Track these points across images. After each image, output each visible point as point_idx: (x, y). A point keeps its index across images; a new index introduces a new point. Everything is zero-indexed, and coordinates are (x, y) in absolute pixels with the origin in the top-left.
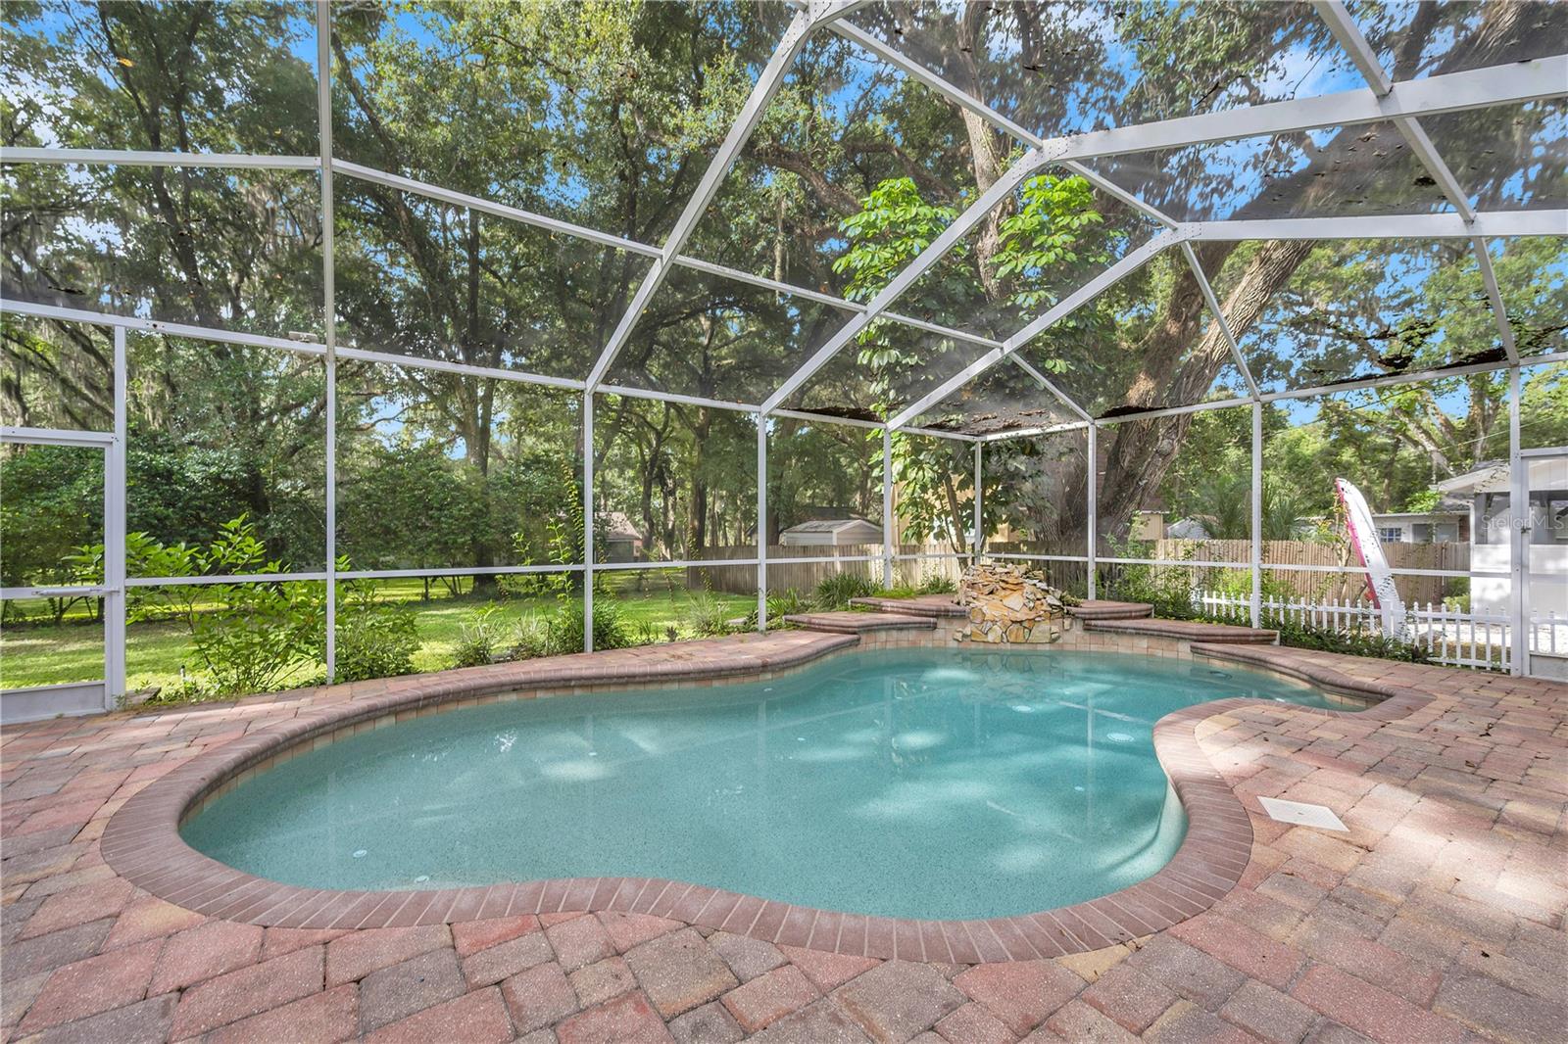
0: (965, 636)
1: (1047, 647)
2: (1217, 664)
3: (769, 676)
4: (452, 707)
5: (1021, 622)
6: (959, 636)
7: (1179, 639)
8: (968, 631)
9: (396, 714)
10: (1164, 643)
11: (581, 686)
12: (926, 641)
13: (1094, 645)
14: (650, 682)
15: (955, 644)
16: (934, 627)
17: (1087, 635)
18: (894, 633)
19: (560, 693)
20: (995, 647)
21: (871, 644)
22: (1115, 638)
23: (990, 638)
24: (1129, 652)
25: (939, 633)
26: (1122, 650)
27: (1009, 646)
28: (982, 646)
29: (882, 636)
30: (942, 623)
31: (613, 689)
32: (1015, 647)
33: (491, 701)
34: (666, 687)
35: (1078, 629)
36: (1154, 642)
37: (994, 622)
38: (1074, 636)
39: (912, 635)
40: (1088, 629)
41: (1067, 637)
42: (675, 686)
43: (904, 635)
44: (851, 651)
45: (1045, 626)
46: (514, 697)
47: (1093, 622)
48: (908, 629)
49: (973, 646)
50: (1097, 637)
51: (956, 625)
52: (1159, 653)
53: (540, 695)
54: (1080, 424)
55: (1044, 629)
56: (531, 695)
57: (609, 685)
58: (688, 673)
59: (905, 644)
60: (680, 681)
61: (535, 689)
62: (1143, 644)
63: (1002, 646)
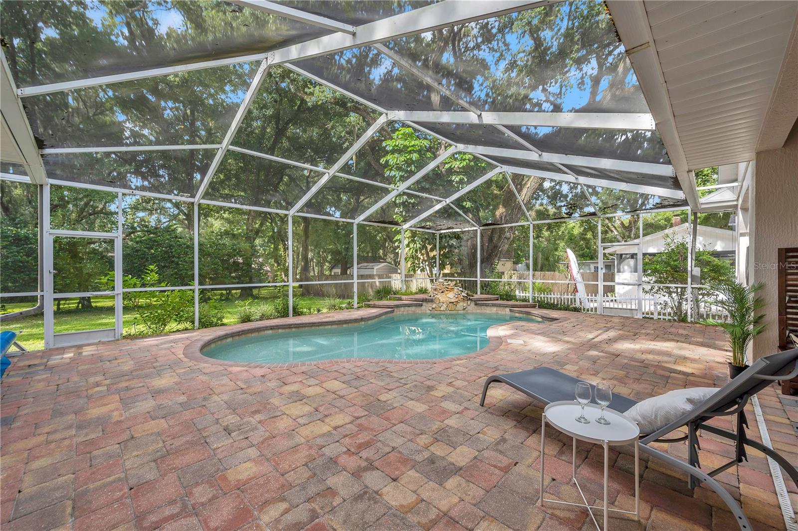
0: (433, 308)
1: (462, 312)
2: (517, 315)
3: (363, 323)
4: (249, 335)
5: (453, 303)
6: (431, 309)
7: (507, 307)
8: (434, 306)
10: (502, 308)
11: (295, 327)
12: (418, 310)
13: (478, 310)
14: (321, 325)
15: (429, 311)
16: (422, 305)
17: (476, 307)
18: (406, 308)
19: (287, 330)
20: (444, 312)
21: (399, 312)
22: (485, 307)
23: (442, 309)
24: (490, 312)
25: (423, 308)
26: (488, 312)
27: (448, 312)
28: (439, 312)
29: (402, 309)
30: (424, 304)
31: (306, 328)
32: (451, 312)
33: (262, 333)
34: (326, 327)
35: (473, 304)
36: (498, 308)
37: (443, 303)
38: (472, 307)
39: (413, 308)
40: (476, 304)
41: (469, 308)
42: (329, 327)
43: (410, 309)
44: (391, 315)
45: (461, 304)
46: (270, 332)
47: (478, 302)
48: (412, 306)
49: (436, 312)
50: (479, 308)
51: (430, 304)
52: (500, 312)
53: (280, 331)
54: (475, 228)
55: (461, 305)
56: (277, 331)
57: (305, 327)
58: (335, 322)
59: (410, 312)
60: (332, 325)
61: (278, 329)
62: (494, 309)
63: (446, 312)
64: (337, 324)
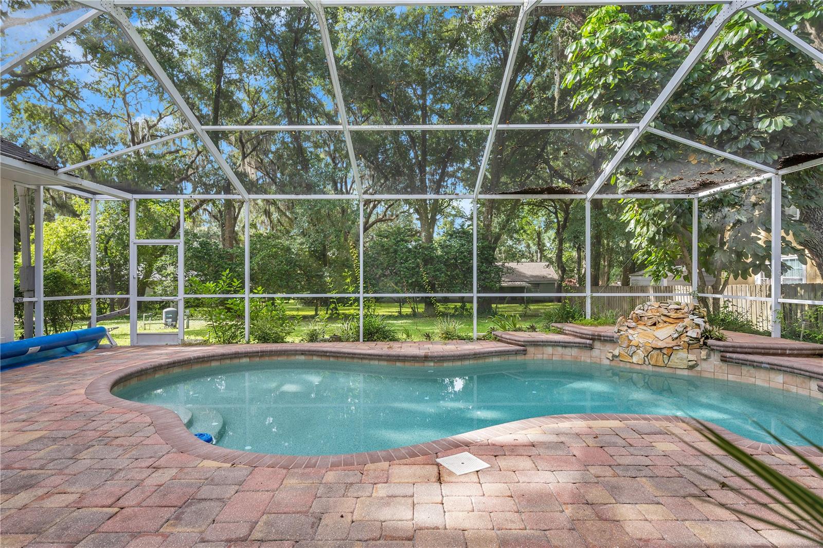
0: (614, 356)
1: (686, 373)
3: (432, 364)
5: (661, 349)
6: (610, 356)
7: (811, 377)
8: (616, 352)
9: (250, 357)
10: (799, 380)
11: (333, 356)
12: (585, 357)
13: (731, 375)
14: (364, 358)
15: (608, 362)
16: (591, 347)
17: (725, 366)
18: (560, 349)
20: (638, 367)
21: (534, 355)
22: (752, 370)
23: (635, 360)
24: (766, 385)
25: (595, 352)
26: (759, 382)
27: (650, 368)
28: (628, 365)
29: (549, 350)
30: (597, 345)
31: (347, 360)
32: (657, 369)
33: (293, 358)
34: (372, 362)
35: (715, 359)
36: (789, 379)
37: (638, 347)
38: (712, 366)
39: (574, 352)
40: (724, 360)
41: (704, 365)
42: (376, 362)
43: (568, 351)
44: (520, 358)
45: (683, 354)
46: (302, 358)
47: (728, 355)
48: (571, 347)
49: (622, 365)
50: (735, 369)
51: (609, 347)
52: (794, 389)
53: (315, 358)
55: (682, 357)
56: (310, 357)
57: (346, 357)
58: (382, 356)
59: (569, 358)
60: (379, 360)
61: (312, 355)
62: (778, 379)
63: (645, 368)
64: (387, 360)
